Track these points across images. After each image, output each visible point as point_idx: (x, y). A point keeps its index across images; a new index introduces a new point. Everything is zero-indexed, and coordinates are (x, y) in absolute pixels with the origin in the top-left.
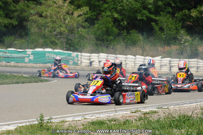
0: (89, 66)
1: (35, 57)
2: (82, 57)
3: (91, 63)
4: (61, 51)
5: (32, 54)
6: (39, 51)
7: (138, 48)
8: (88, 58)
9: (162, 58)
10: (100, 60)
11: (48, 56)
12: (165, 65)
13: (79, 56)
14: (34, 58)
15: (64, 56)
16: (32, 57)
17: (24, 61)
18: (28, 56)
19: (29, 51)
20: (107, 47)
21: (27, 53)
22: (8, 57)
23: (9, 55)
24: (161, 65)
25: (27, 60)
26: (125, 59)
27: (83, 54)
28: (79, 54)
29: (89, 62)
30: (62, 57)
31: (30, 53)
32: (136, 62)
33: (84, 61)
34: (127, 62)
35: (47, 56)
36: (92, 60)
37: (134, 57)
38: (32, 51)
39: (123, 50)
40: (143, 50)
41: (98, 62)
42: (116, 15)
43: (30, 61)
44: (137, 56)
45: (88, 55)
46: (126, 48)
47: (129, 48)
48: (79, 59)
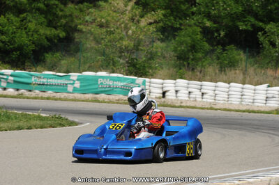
0: (160, 98)
1: (83, 84)
2: (152, 85)
3: (164, 93)
4: (120, 75)
5: (78, 80)
6: (89, 76)
7: (237, 72)
8: (161, 86)
9: (269, 86)
10: (177, 88)
11: (101, 83)
12: (273, 97)
13: (147, 83)
14: (81, 86)
15: (125, 83)
16: (77, 85)
17: (67, 90)
18: (72, 82)
19: (74, 76)
20: (193, 69)
21: (71, 78)
22: (43, 84)
23: (45, 80)
24: (267, 98)
25: (70, 88)
26: (214, 88)
27: (153, 80)
28: (147, 80)
29: (161, 92)
30: (122, 84)
31: (75, 78)
32: (230, 93)
33: (153, 90)
34: (216, 92)
35: (99, 82)
36: (165, 89)
37: (227, 85)
38: (79, 76)
39: (216, 74)
40: (244, 74)
41: (174, 91)
42: (208, 24)
43: (75, 90)
44: (232, 84)
45: (161, 81)
46: (221, 71)
47: (225, 71)
48: (147, 87)
